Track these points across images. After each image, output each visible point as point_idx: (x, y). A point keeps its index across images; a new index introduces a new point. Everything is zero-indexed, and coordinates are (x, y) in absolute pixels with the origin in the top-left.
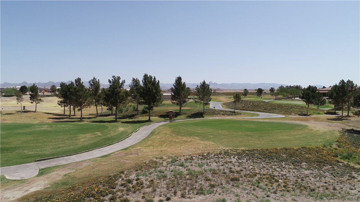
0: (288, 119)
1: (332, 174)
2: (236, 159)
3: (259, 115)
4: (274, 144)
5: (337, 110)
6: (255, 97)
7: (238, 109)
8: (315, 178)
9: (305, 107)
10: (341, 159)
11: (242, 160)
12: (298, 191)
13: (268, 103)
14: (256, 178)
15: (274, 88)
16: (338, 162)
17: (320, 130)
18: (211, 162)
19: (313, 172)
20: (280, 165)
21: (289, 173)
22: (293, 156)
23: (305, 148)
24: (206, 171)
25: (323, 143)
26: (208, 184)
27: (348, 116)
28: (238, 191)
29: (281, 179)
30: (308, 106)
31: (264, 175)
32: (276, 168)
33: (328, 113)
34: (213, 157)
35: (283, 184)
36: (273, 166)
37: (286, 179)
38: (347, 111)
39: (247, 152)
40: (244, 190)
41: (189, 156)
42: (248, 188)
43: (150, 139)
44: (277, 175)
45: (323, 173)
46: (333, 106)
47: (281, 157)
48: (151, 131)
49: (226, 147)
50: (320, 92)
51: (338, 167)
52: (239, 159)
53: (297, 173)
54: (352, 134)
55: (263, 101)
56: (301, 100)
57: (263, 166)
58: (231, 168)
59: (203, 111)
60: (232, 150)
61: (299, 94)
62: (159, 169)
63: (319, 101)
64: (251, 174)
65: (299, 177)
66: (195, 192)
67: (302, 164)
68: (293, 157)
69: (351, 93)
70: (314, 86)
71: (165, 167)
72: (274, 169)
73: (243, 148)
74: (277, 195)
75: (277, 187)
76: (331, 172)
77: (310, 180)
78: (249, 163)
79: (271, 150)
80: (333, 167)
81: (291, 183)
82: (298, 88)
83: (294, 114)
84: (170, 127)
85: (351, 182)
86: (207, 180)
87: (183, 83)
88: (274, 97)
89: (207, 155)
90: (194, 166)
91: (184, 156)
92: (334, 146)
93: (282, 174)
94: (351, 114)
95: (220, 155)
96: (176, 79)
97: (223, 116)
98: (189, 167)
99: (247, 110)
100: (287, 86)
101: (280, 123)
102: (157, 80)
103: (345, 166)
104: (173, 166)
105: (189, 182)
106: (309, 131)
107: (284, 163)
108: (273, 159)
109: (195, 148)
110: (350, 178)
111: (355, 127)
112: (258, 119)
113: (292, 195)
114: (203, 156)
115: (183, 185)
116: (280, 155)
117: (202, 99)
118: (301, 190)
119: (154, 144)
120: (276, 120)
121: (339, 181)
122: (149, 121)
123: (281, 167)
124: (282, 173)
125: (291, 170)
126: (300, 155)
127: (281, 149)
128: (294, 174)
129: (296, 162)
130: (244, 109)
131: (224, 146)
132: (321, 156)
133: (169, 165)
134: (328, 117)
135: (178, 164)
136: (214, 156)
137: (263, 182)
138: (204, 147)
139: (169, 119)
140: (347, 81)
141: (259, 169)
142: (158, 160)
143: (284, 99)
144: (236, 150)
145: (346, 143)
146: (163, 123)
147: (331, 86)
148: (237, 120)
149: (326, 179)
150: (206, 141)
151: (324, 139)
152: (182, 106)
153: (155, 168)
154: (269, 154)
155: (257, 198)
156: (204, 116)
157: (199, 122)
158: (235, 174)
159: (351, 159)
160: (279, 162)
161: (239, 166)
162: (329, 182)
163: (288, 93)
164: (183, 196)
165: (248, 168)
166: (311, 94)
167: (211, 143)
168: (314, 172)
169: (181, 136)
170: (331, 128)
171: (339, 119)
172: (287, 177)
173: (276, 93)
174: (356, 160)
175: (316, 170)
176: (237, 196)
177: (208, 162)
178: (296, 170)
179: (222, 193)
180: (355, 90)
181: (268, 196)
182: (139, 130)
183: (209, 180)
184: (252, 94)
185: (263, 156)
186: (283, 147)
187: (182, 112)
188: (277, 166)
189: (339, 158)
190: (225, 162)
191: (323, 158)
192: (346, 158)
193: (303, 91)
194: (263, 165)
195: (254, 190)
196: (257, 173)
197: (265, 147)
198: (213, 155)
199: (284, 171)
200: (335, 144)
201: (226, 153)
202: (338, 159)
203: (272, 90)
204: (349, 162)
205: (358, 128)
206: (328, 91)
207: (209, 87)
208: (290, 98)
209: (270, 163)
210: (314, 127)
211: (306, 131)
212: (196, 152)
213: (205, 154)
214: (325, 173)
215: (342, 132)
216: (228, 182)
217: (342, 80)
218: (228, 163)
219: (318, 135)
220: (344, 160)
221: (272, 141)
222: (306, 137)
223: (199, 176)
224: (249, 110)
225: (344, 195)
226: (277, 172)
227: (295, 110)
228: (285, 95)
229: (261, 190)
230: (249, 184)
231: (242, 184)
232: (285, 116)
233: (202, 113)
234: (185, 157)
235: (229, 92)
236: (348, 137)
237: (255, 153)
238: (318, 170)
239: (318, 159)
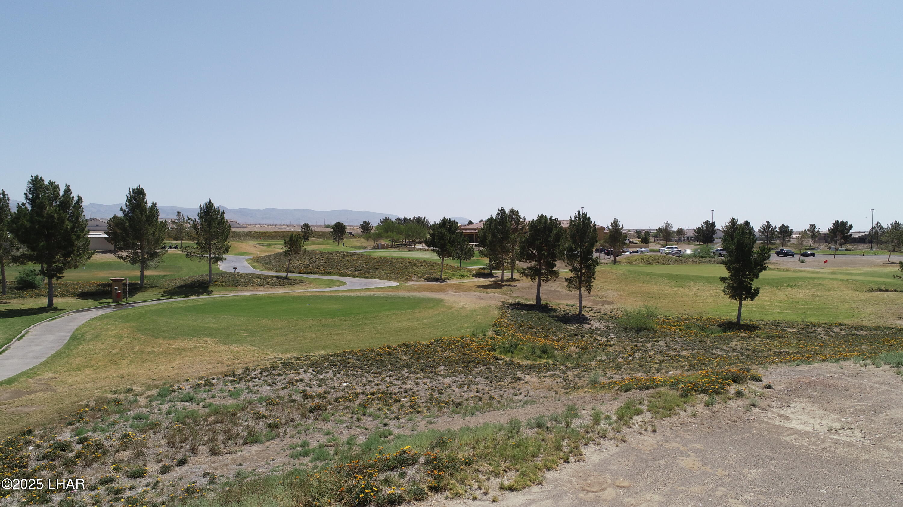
0: (405, 290)
1: (487, 378)
2: (312, 374)
3: (344, 283)
4: (384, 337)
5: (494, 268)
6: (328, 244)
7: (293, 272)
8: (460, 387)
9: (437, 264)
10: (501, 353)
11: (324, 374)
12: (435, 410)
13: (361, 255)
14: (359, 401)
15: (369, 223)
16: (496, 358)
17: (466, 306)
18: (257, 386)
19: (457, 379)
20: (399, 375)
21: (417, 386)
22: (421, 356)
23: (442, 340)
24: (250, 403)
25: (472, 329)
26: (262, 424)
27: (512, 279)
28: (329, 426)
29: (405, 397)
30: (442, 262)
31: (373, 394)
32: (392, 380)
33: (480, 274)
34: (259, 376)
35: (409, 404)
36: (388, 379)
37: (413, 396)
38: (511, 270)
39: (331, 358)
40: (340, 424)
41: (200, 379)
42: (347, 419)
43: (75, 351)
44: (395, 391)
45: (473, 379)
46: (486, 260)
47: (399, 361)
48: (69, 335)
49: (282, 352)
50: (464, 231)
51: (496, 366)
52: (318, 372)
53: (431, 385)
54: (517, 311)
55: (350, 253)
56: (428, 250)
57: (368, 380)
58: (304, 391)
59: (207, 278)
60: (298, 359)
61: (422, 237)
62: (132, 413)
63: (462, 250)
64: (347, 395)
65: (435, 389)
66: (240, 441)
67: (437, 368)
68: (420, 359)
69: (516, 234)
70: (451, 220)
71: (146, 407)
72: (389, 382)
73: (323, 352)
74: (401, 421)
75: (399, 410)
76: (486, 376)
77: (454, 391)
78: (339, 378)
79: (380, 350)
80: (489, 368)
81: (423, 401)
82: (420, 222)
83: (416, 279)
84: (126, 319)
85: (514, 385)
86: (259, 417)
87: (149, 204)
88: (372, 243)
89: (243, 373)
90: (220, 397)
91: (187, 380)
92: (490, 333)
93: (406, 389)
94: (516, 276)
95: (274, 370)
96: (130, 194)
97: (261, 288)
98: (207, 401)
99: (316, 273)
100: (398, 219)
101: (392, 298)
102: (74, 194)
103: (507, 364)
104: (166, 403)
105: (218, 426)
106: (446, 310)
107: (406, 370)
108: (386, 366)
109: (210, 363)
110: (514, 381)
111: (523, 299)
112: (342, 291)
113: (425, 417)
114: (234, 376)
115: (206, 435)
116: (398, 358)
117: (205, 248)
118: (441, 407)
119: (93, 362)
120: (381, 292)
121: (498, 387)
122: (50, 308)
123: (401, 378)
124: (404, 386)
125: (420, 381)
126: (435, 355)
127: (399, 346)
128: (426, 386)
129: (427, 367)
130: (309, 271)
131: (278, 351)
132: (468, 352)
133: (155, 403)
134: (478, 282)
135: (178, 398)
136: (261, 373)
137: (373, 405)
138: (232, 358)
139: (111, 301)
140: (510, 212)
141: (360, 386)
142: (122, 396)
143: (392, 247)
144: (307, 357)
145: (509, 326)
146: (100, 312)
147: (482, 221)
148: (298, 294)
149: (478, 387)
150: (235, 346)
151: (472, 323)
152: (148, 268)
153: (121, 412)
154: (376, 357)
155: (367, 431)
156: (210, 289)
157: (204, 304)
158: (316, 401)
159: (515, 352)
160: (396, 370)
161: (319, 386)
162: (483, 389)
163: (402, 233)
164: (214, 452)
165: (340, 386)
166: (448, 236)
167: (246, 347)
168: (459, 379)
169: (164, 338)
170: (484, 303)
171: (498, 285)
172: (413, 393)
173: (374, 234)
174: (523, 352)
175: (462, 376)
176: (328, 434)
177: (251, 387)
178: (429, 380)
179: (297, 435)
180: (522, 229)
181: (385, 425)
182: (28, 332)
183: (264, 417)
184: (321, 235)
185: (365, 363)
186: (402, 343)
187: (145, 281)
188: (394, 377)
189: (497, 352)
190: (288, 382)
191: (472, 356)
192: (509, 351)
193: (433, 230)
194: (367, 378)
195: (358, 420)
196: (359, 393)
197: (366, 346)
198: (257, 372)
199: (408, 383)
200: (491, 329)
201: (287, 364)
202: (497, 354)
203: (366, 227)
204: (512, 357)
205: (527, 300)
206: (477, 231)
207: (223, 218)
208: (405, 245)
209: (380, 373)
210: (456, 302)
211: (442, 309)
212: (215, 371)
213: (239, 372)
214: (475, 378)
215: (502, 309)
216: (303, 415)
217: (501, 209)
218: (296, 383)
219: (464, 316)
220: (505, 355)
221: (380, 333)
222: (442, 321)
223: (238, 414)
224: (321, 274)
225: (505, 404)
226: (396, 388)
227: (418, 270)
228: (395, 238)
229: (371, 418)
230: (347, 413)
231: (333, 415)
232: (398, 284)
233: (205, 283)
234: (193, 383)
235: (262, 230)
236: (511, 317)
237: (349, 358)
238: (465, 375)
239: (464, 358)
